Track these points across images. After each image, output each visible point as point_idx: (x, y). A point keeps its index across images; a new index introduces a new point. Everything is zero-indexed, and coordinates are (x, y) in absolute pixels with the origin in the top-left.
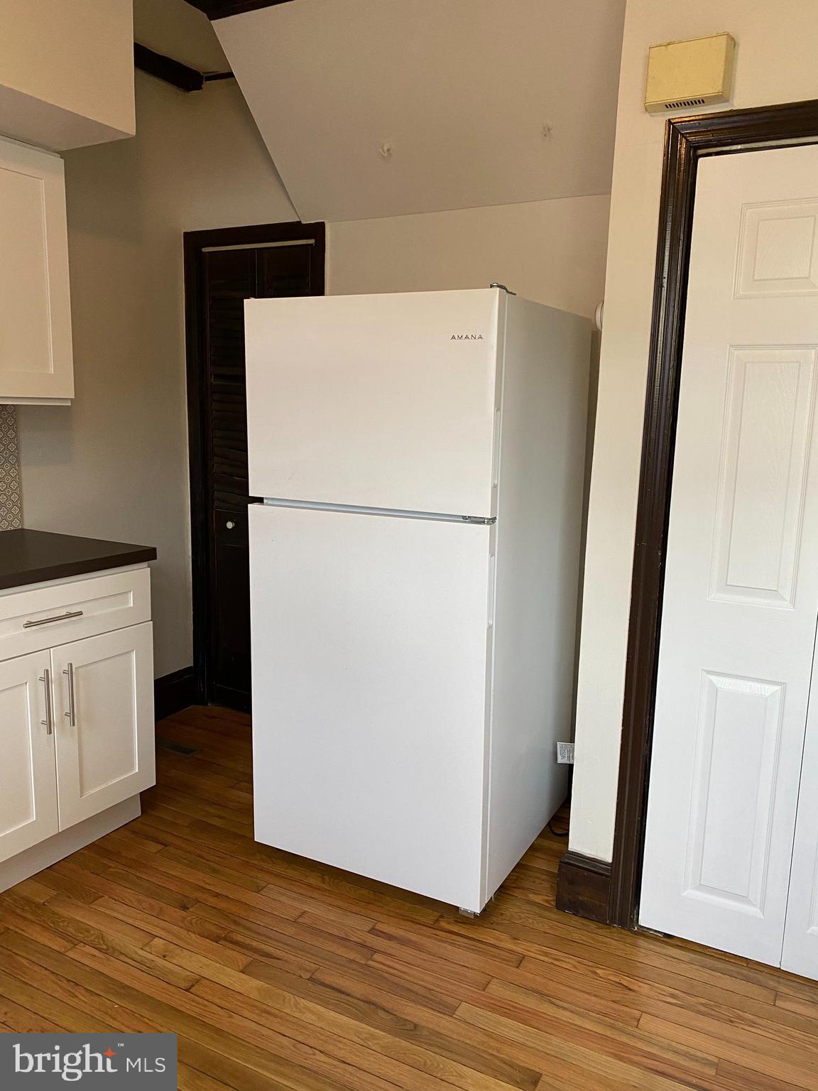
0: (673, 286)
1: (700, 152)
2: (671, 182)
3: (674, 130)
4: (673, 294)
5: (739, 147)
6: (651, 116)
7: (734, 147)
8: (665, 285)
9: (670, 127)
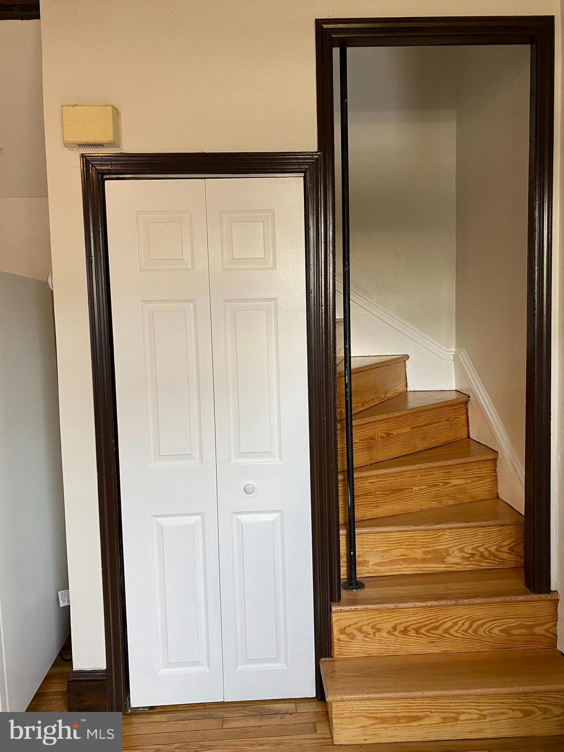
0: (99, 262)
1: (106, 177)
2: (89, 194)
3: (87, 161)
4: (99, 267)
5: (130, 176)
6: (70, 150)
7: (127, 176)
8: (93, 261)
9: (83, 159)
